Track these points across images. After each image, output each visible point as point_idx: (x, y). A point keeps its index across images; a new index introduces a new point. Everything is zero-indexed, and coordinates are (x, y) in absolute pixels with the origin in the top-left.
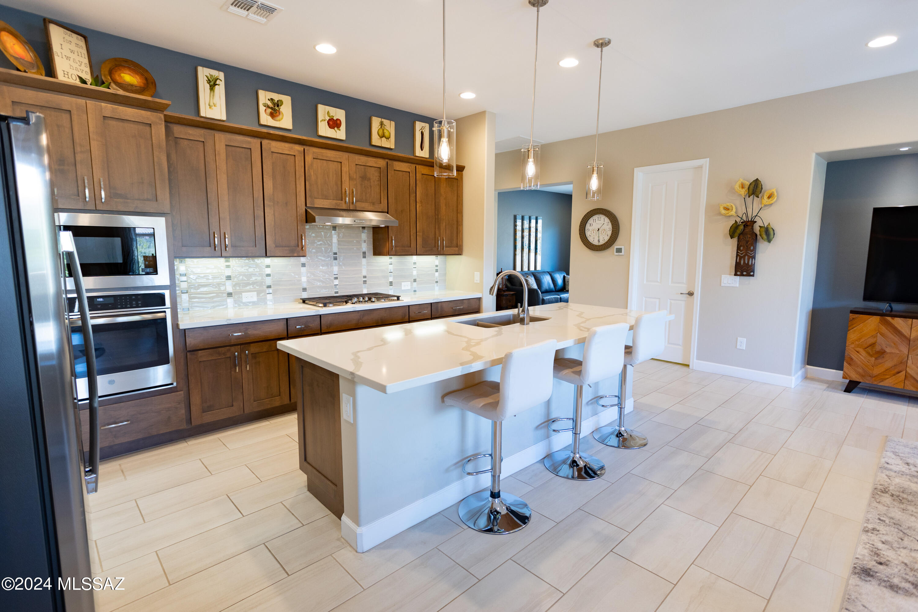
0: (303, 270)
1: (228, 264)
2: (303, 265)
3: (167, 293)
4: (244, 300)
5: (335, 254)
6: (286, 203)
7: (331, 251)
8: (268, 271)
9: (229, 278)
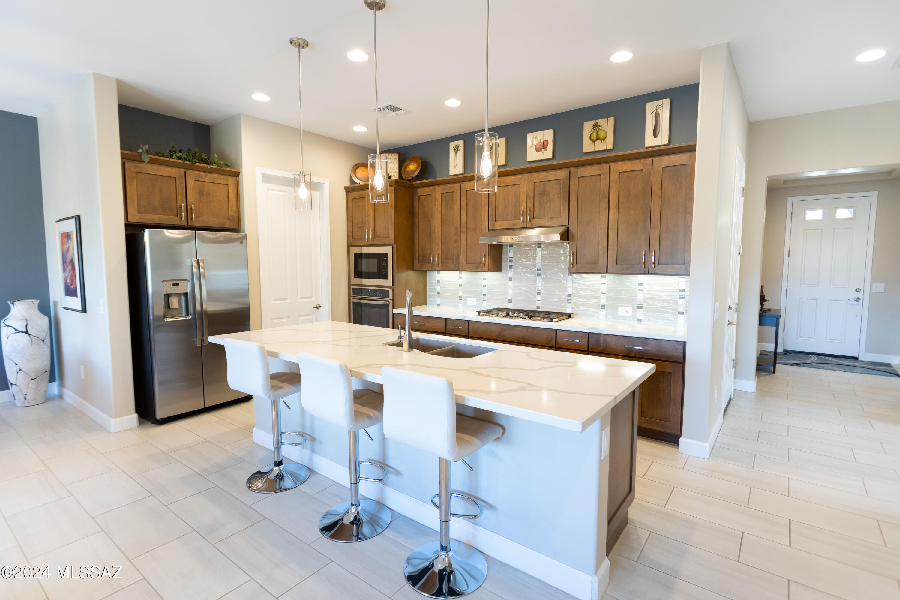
0: (511, 283)
1: (461, 276)
2: (510, 279)
3: (391, 290)
4: (469, 303)
5: (539, 270)
6: (475, 229)
7: (535, 266)
8: (484, 283)
9: (461, 286)
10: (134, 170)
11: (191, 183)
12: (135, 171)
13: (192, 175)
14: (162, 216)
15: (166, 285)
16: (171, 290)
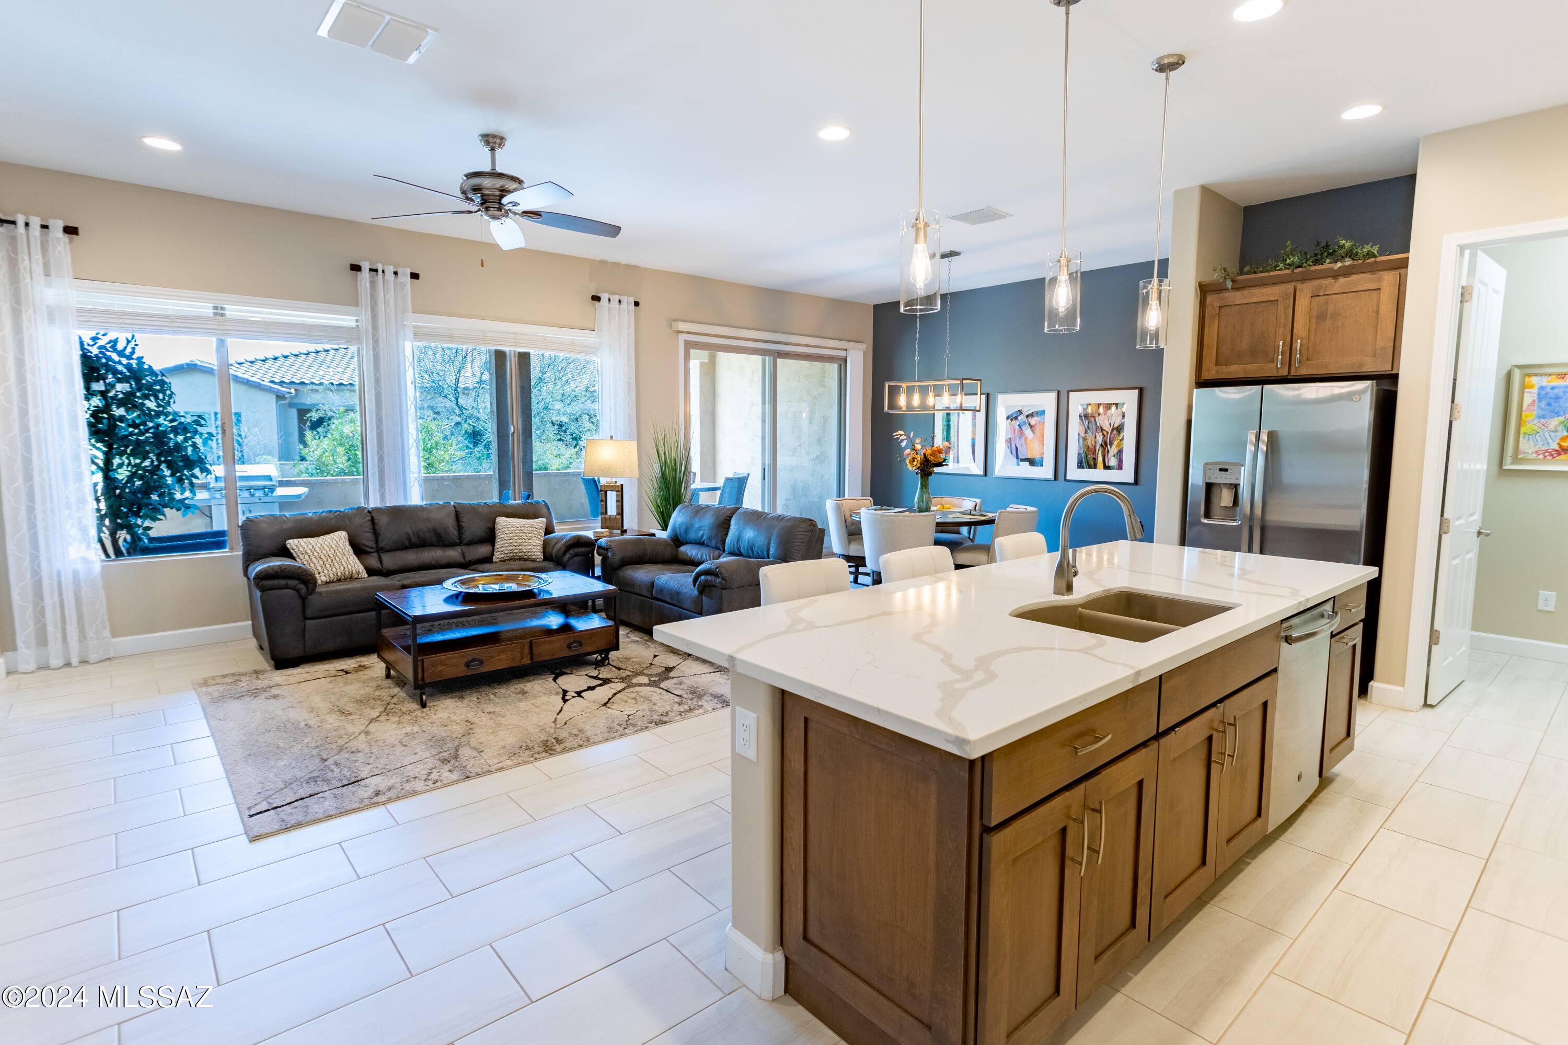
10: (1217, 304)
11: (1303, 303)
12: (1219, 305)
13: (1305, 290)
14: (1248, 366)
15: (1210, 469)
16: (1216, 478)
